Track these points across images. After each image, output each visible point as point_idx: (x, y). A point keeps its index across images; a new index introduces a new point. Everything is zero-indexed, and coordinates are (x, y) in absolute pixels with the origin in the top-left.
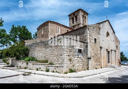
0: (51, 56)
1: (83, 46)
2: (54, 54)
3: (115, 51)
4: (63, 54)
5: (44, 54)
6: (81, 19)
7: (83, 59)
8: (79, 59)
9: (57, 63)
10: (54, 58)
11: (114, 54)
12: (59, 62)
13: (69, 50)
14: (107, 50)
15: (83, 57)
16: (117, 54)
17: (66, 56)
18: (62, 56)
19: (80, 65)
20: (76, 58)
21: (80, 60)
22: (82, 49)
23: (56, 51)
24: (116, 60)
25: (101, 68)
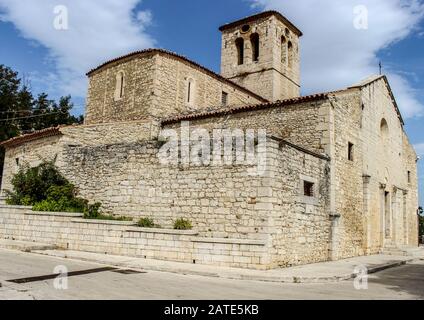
0: (205, 202)
1: (318, 170)
2: (218, 194)
3: (405, 192)
4: (262, 200)
5: (166, 195)
6: (275, 51)
7: (317, 218)
8: (305, 217)
9: (234, 230)
10: (218, 210)
11: (402, 205)
12: (240, 229)
13: (280, 185)
14: (382, 187)
15: (316, 212)
16: (410, 205)
17: (271, 207)
18: (257, 206)
19: (309, 240)
20: (299, 216)
21: (309, 223)
22: (315, 181)
23: (230, 184)
24: (405, 227)
25: (365, 254)
